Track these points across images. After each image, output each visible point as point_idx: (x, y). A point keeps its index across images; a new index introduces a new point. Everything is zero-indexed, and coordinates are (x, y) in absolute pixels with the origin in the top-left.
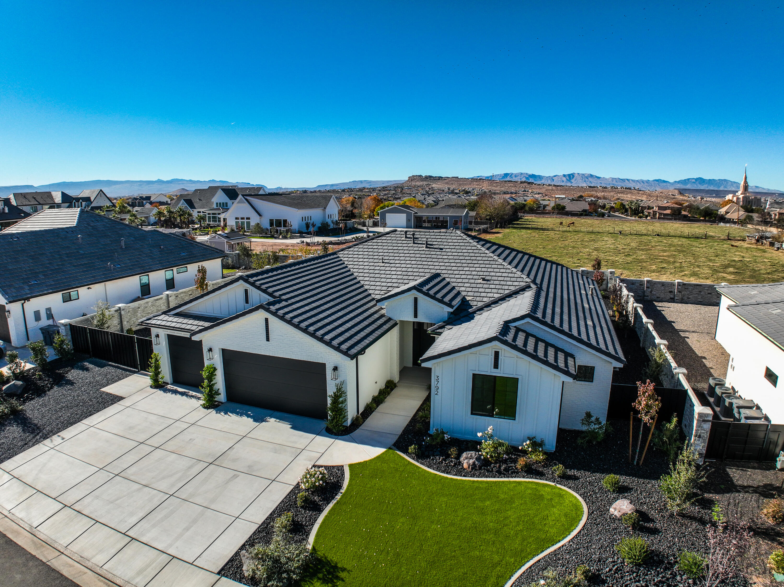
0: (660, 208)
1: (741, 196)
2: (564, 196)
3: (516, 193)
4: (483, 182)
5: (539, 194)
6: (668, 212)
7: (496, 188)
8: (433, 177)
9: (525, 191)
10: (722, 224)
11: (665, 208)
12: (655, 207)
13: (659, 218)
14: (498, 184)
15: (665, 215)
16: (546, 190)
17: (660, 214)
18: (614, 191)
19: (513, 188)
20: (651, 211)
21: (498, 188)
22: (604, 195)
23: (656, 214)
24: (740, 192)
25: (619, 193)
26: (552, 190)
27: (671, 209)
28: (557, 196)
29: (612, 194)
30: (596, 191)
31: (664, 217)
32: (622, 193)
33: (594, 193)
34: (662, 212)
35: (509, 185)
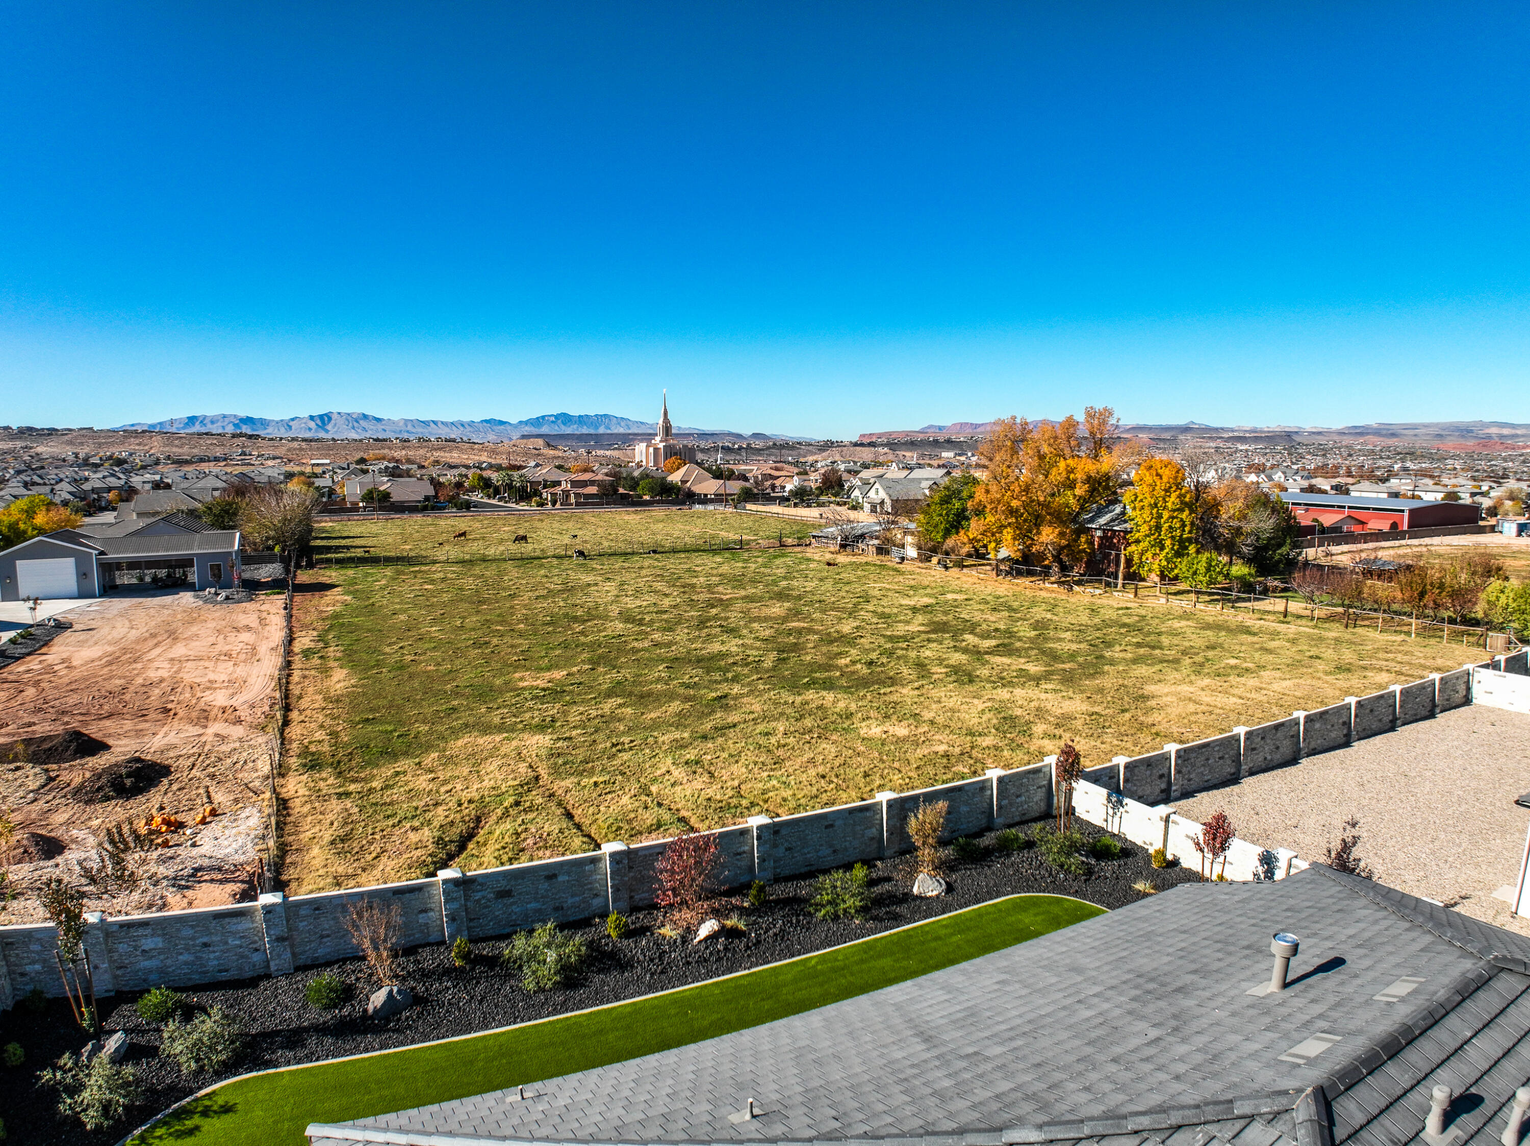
0: (575, 484)
1: (661, 445)
2: (328, 461)
3: (225, 459)
4: (151, 437)
5: (274, 458)
6: (593, 490)
7: (180, 450)
8: (37, 430)
9: (243, 454)
10: (698, 507)
11: (584, 484)
12: (564, 483)
13: (578, 504)
14: (184, 441)
15: (587, 496)
16: (289, 450)
17: (577, 495)
19: (218, 449)
20: (558, 490)
21: (186, 449)
22: (406, 455)
23: (568, 496)
24: (658, 439)
25: (435, 450)
26: (301, 449)
27: (598, 486)
28: (313, 462)
29: (422, 452)
30: (390, 449)
31: (586, 502)
32: (440, 449)
33: (386, 451)
34: (580, 491)
35: (209, 442)
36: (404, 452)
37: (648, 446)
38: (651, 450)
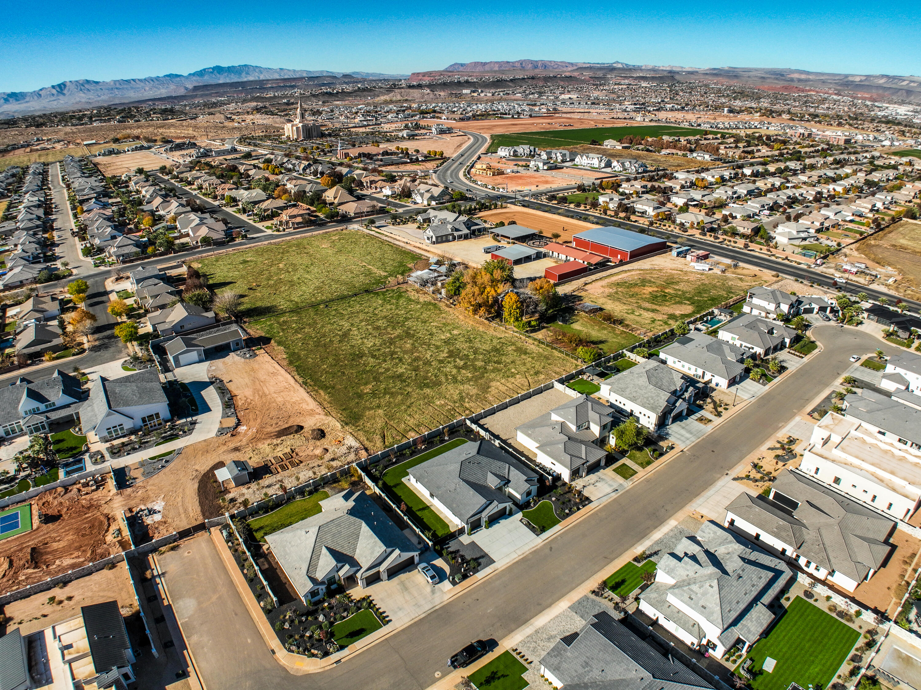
1: (300, 125)
2: (94, 141)
5: (59, 141)
6: (299, 219)
9: (38, 140)
11: (295, 217)
12: (285, 216)
15: (297, 223)
17: (293, 223)
18: (152, 126)
19: (20, 138)
20: (282, 219)
22: (142, 132)
25: (160, 127)
26: (73, 133)
27: (302, 218)
28: (85, 143)
29: (151, 129)
30: (131, 128)
32: (162, 127)
33: (128, 131)
34: (294, 220)
35: (13, 133)
36: (139, 130)
37: (292, 126)
38: (295, 128)
